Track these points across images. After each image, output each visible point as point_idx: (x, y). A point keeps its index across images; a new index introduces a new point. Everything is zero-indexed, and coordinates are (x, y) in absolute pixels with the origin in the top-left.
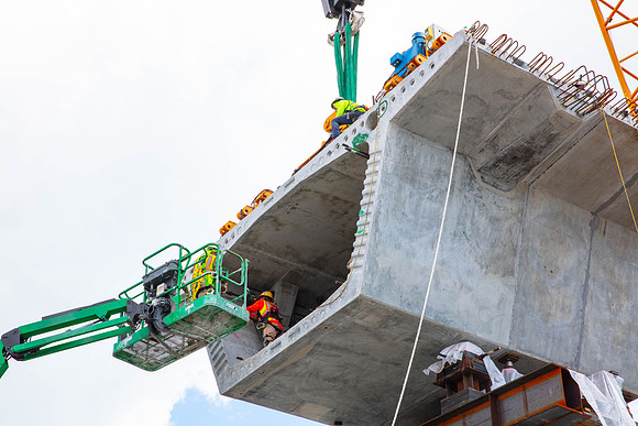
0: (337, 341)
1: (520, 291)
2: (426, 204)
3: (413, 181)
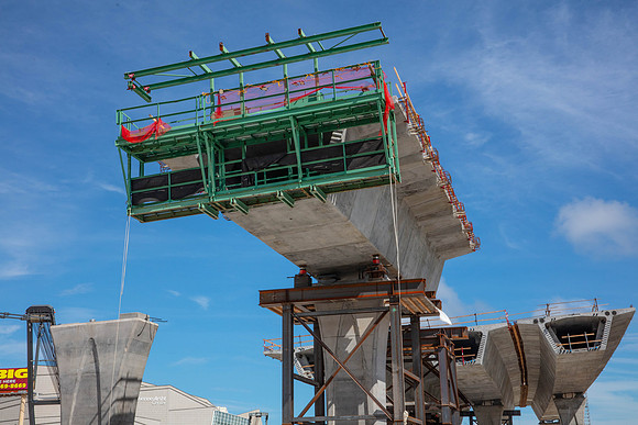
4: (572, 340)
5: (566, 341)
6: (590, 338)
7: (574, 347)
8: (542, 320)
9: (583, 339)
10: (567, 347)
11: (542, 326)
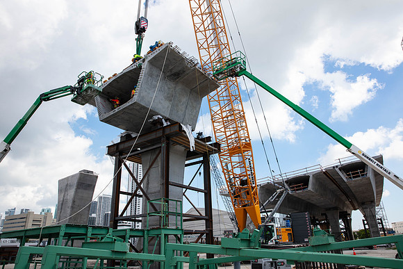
0: (129, 111)
1: (172, 105)
2: (154, 82)
3: (151, 76)
4: (353, 174)
5: (349, 175)
6: (361, 172)
9: (358, 173)
10: (350, 178)
11: (337, 169)
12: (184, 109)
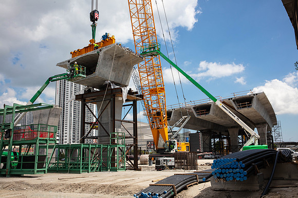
1: (116, 74)
3: (105, 60)
4: (242, 105)
6: (248, 104)
7: (243, 107)
8: (231, 99)
11: (231, 101)
12: (122, 75)
